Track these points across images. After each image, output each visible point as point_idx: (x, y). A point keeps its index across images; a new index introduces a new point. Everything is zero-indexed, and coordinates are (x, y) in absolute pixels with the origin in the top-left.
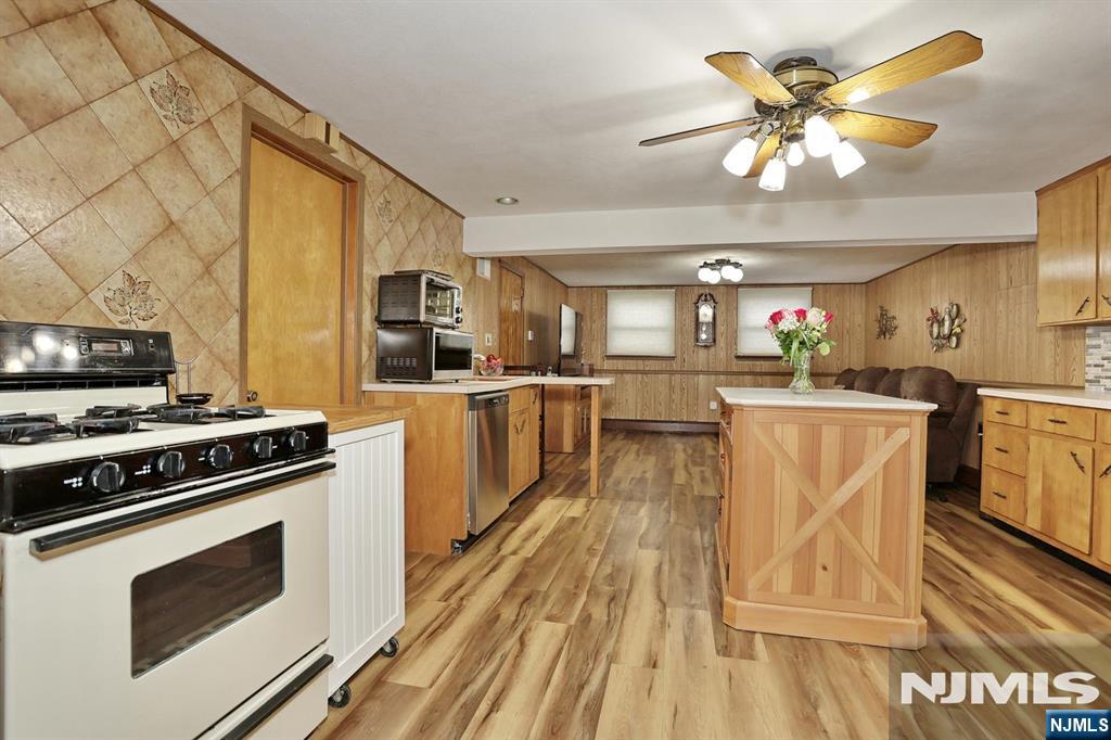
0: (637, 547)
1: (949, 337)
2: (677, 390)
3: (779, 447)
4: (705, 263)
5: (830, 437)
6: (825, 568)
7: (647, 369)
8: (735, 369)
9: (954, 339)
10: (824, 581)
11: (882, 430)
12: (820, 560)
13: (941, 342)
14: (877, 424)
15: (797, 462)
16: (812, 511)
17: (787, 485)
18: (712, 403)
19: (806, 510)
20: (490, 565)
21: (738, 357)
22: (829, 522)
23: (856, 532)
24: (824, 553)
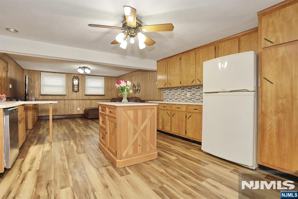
0: (77, 154)
1: (137, 90)
2: (67, 105)
3: (129, 116)
4: (80, 67)
5: (140, 112)
6: (140, 145)
7: (56, 99)
8: (84, 98)
9: (139, 91)
10: (139, 149)
11: (150, 110)
12: (138, 144)
13: (135, 91)
14: (148, 109)
15: (133, 119)
16: (137, 132)
17: (131, 126)
18: (78, 108)
19: (135, 132)
20: (21, 178)
21: (85, 95)
22: (140, 134)
23: (145, 134)
24: (139, 142)
